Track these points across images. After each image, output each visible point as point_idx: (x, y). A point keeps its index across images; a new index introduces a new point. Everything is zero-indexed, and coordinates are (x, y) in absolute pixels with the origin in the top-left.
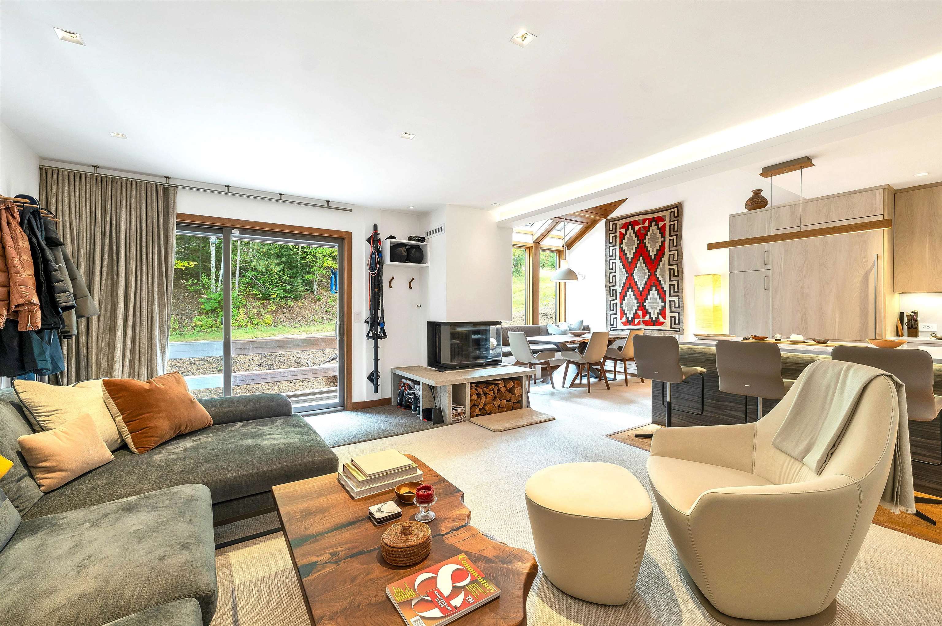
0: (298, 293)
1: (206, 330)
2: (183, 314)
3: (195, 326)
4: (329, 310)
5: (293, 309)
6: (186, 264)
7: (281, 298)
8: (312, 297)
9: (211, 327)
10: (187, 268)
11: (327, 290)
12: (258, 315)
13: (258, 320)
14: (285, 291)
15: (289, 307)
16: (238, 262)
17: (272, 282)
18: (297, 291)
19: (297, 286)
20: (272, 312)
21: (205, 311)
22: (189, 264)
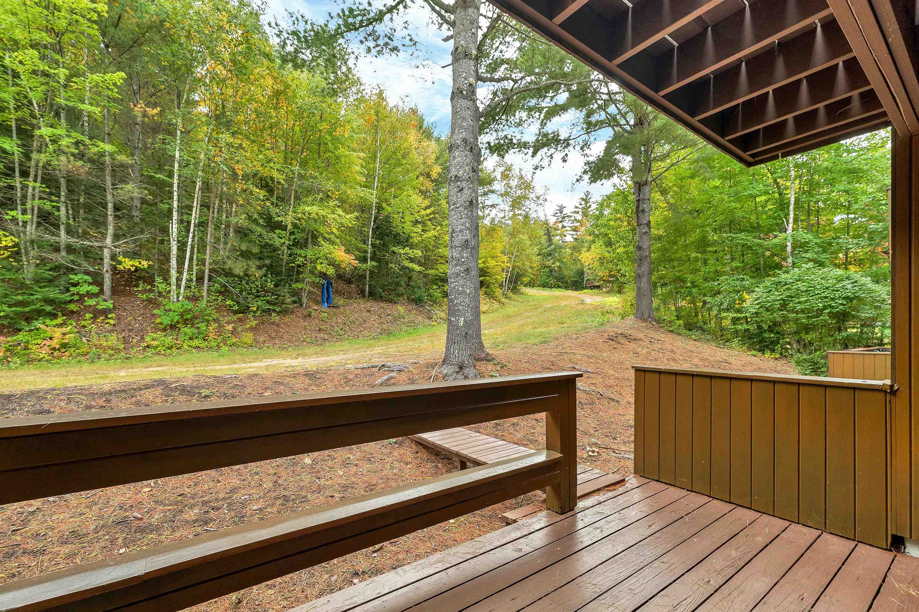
0: (284, 306)
1: (163, 352)
2: (130, 330)
3: (148, 346)
4: (323, 327)
5: (278, 325)
6: (137, 264)
7: (263, 311)
8: (301, 312)
9: (170, 348)
10: (137, 270)
11: (318, 303)
12: (234, 332)
13: (234, 340)
14: (268, 302)
15: (273, 323)
16: (207, 264)
17: (251, 290)
18: (283, 303)
19: (284, 296)
20: (252, 329)
21: (162, 327)
22: (140, 263)
